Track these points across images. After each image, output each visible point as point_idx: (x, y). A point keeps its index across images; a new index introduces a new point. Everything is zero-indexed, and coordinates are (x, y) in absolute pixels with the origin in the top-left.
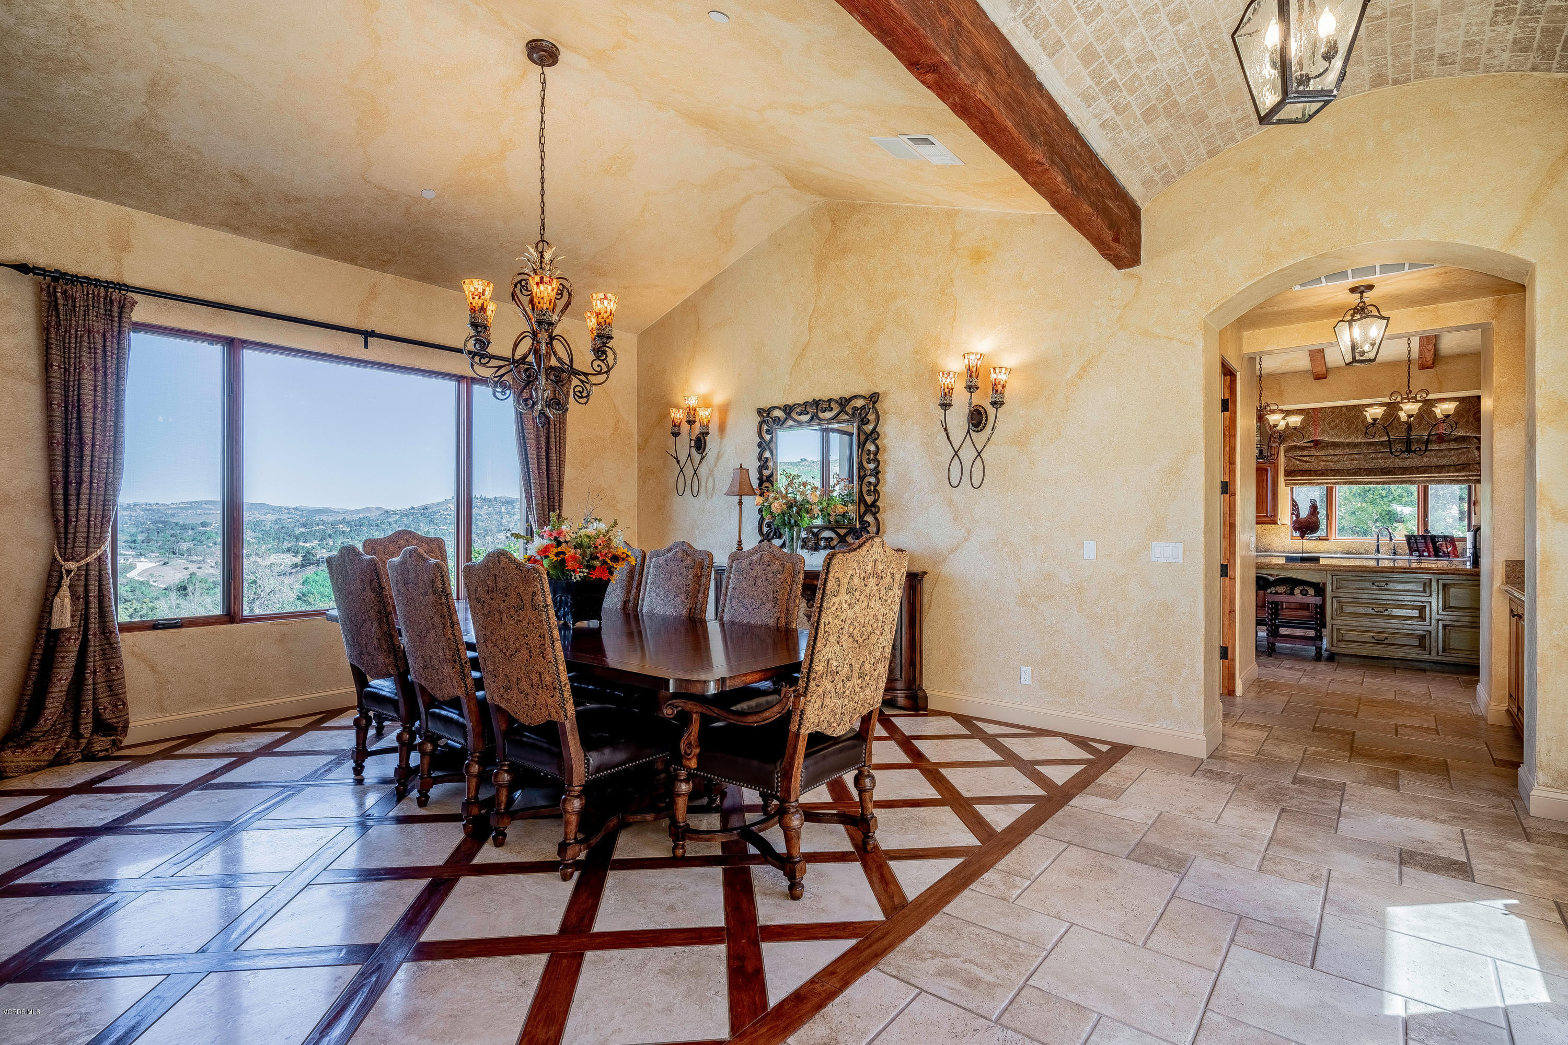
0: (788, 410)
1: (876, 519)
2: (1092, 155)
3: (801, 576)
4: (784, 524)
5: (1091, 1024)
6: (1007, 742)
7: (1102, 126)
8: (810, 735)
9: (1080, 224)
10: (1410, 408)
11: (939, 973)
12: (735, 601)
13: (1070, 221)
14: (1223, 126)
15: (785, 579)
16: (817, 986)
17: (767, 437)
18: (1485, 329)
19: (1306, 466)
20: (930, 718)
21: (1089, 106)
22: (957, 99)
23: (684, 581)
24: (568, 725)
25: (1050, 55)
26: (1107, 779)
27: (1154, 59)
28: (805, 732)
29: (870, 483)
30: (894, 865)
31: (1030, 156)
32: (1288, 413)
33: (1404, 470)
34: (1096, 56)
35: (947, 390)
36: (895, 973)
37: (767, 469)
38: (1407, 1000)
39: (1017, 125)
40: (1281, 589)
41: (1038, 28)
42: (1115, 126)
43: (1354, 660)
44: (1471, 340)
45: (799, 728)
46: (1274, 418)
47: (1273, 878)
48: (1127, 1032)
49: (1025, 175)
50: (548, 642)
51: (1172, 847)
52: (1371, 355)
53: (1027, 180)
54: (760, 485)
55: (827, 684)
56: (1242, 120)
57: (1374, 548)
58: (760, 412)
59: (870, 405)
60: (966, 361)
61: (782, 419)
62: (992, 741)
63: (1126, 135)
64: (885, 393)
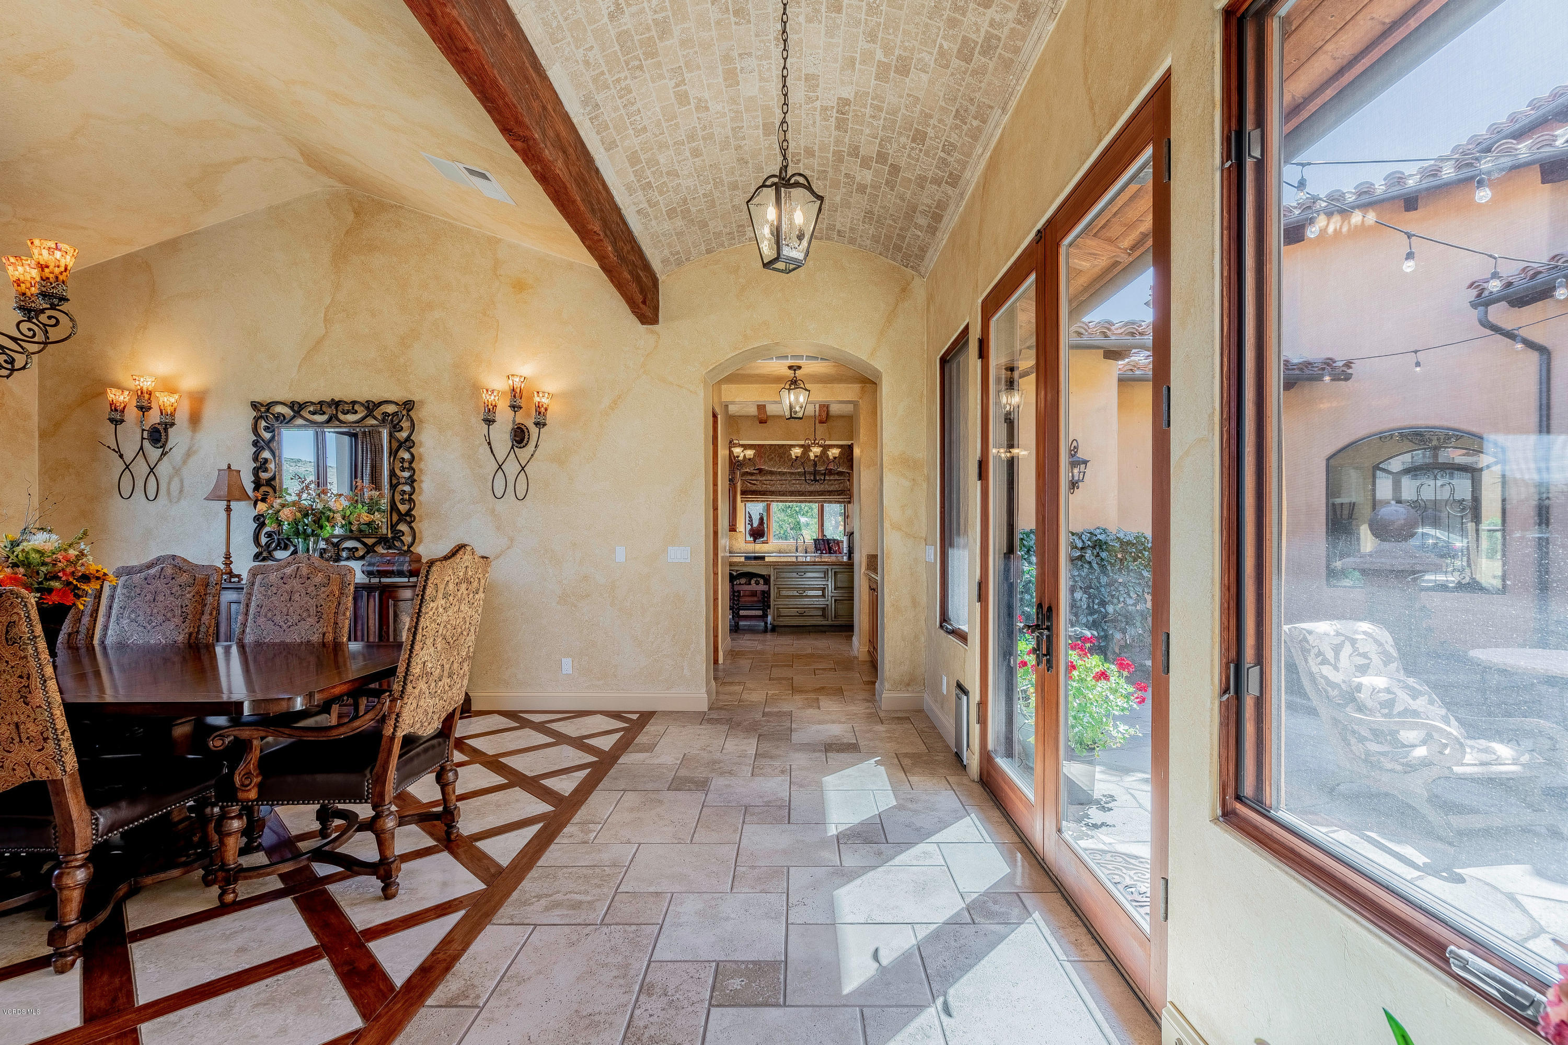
0: (297, 408)
1: (411, 528)
2: (629, 232)
3: (352, 588)
4: (297, 534)
5: (668, 901)
6: (555, 726)
7: (639, 212)
8: (404, 736)
9: (620, 285)
10: (816, 450)
11: (547, 909)
12: (261, 620)
13: (612, 281)
14: (718, 235)
15: (332, 592)
16: (439, 956)
17: (267, 436)
18: (855, 404)
19: (754, 488)
20: (473, 719)
21: (631, 195)
22: (539, 168)
23: (179, 602)
24: (67, 782)
25: (608, 150)
26: (642, 739)
27: (678, 176)
28: (400, 734)
29: (404, 492)
30: (479, 844)
31: (590, 227)
32: (745, 447)
33: (811, 493)
34: (639, 161)
35: (491, 407)
36: (509, 921)
37: (266, 470)
38: (837, 825)
39: (583, 200)
40: (743, 581)
41: (601, 129)
42: (646, 215)
43: (787, 629)
44: (848, 409)
45: (395, 730)
46: (737, 451)
47: (761, 778)
48: (692, 896)
49: (583, 239)
50: (36, 682)
51: (697, 775)
52: (800, 415)
53: (584, 243)
54: (256, 488)
55: (422, 685)
56: (729, 234)
57: (794, 548)
58: (255, 405)
59: (404, 412)
60: (510, 382)
61: (288, 418)
62: (541, 728)
63: (654, 223)
64: (422, 402)
